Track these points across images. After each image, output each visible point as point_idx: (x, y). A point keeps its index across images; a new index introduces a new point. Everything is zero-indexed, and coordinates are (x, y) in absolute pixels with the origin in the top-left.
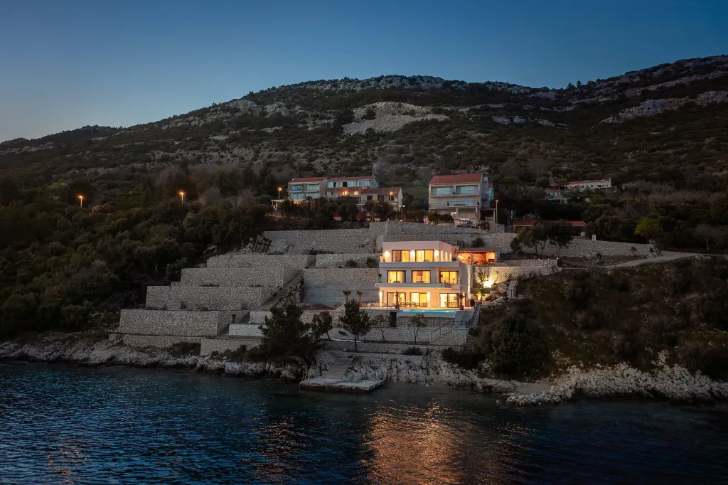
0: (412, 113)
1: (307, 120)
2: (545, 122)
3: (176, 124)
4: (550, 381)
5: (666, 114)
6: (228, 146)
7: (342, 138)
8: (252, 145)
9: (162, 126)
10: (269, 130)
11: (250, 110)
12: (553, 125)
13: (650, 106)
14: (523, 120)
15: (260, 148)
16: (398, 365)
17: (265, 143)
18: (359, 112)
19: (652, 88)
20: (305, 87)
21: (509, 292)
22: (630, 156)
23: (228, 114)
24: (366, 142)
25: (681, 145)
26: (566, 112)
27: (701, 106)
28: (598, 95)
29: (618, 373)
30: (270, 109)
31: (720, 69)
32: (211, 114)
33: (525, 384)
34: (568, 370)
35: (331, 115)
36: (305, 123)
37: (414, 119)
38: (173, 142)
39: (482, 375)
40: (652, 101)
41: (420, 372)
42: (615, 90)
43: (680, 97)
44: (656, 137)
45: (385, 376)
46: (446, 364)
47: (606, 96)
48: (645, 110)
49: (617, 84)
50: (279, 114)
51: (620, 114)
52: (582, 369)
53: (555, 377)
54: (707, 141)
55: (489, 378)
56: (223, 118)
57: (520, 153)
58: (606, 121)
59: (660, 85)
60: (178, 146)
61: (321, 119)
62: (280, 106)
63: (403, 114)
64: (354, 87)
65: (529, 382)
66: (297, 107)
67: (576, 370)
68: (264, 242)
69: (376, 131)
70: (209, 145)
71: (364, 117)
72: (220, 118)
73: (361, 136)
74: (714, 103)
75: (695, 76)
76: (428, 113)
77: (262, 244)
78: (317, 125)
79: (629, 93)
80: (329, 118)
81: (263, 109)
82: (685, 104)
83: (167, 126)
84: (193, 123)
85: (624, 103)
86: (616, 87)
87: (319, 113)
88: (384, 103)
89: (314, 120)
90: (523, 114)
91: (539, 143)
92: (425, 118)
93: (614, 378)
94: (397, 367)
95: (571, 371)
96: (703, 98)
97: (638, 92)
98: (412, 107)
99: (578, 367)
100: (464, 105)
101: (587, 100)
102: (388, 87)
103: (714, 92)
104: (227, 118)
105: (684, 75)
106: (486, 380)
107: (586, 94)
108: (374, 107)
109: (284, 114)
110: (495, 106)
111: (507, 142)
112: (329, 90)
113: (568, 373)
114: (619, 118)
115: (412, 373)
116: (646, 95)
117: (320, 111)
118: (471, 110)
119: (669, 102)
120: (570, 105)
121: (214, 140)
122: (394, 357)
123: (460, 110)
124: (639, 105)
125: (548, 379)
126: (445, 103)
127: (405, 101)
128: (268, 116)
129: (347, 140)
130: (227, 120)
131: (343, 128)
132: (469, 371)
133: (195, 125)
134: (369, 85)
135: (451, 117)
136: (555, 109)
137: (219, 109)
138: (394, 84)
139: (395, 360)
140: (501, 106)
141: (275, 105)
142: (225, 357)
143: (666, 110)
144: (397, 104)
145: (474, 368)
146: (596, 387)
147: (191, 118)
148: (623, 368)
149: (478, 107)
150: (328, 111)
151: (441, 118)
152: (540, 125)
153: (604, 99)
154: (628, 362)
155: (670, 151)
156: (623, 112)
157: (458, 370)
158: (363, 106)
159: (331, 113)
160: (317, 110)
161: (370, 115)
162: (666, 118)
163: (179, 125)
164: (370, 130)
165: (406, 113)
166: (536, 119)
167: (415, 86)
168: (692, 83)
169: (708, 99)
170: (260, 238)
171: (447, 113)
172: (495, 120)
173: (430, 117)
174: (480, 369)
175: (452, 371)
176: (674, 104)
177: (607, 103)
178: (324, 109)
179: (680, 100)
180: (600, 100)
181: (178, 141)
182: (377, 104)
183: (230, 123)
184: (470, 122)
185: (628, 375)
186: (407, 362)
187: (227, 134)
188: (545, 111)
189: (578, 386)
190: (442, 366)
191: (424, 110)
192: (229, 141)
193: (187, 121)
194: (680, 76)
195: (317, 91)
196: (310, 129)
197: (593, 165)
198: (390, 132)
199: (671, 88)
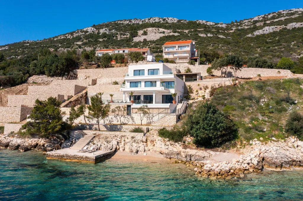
0: (164, 32)
1: (118, 36)
2: (221, 36)
3: (61, 38)
4: (237, 151)
5: (274, 33)
6: (82, 46)
7: (133, 43)
8: (93, 46)
9: (54, 39)
10: (101, 40)
11: (93, 31)
12: (225, 38)
13: (267, 30)
14: (212, 36)
15: (96, 47)
16: (126, 139)
17: (99, 45)
18: (140, 32)
19: (268, 22)
20: (118, 22)
21: (206, 94)
22: (259, 50)
23: (83, 33)
24: (143, 44)
25: (281, 45)
26: (230, 33)
27: (289, 29)
28: (244, 25)
29: (290, 145)
30: (102, 31)
31: (297, 14)
32: (76, 33)
33: (218, 153)
34: (251, 142)
35: (128, 34)
36: (117, 37)
37: (164, 35)
38: (58, 45)
39: (185, 147)
40: (268, 27)
41: (141, 144)
42: (252, 23)
43: (280, 25)
44: (270, 42)
45: (114, 147)
46: (160, 138)
47: (247, 26)
48: (265, 31)
49: (252, 21)
50: (105, 33)
51: (254, 33)
52: (262, 141)
53: (241, 148)
54: (293, 43)
55: (191, 148)
56: (81, 35)
57: (210, 48)
58: (248, 36)
59: (271, 21)
60: (60, 47)
61: (124, 35)
62: (106, 30)
63: (160, 33)
64: (139, 22)
65: (221, 151)
66: (114, 30)
67: (257, 142)
68: (74, 75)
69: (148, 40)
70: (74, 46)
71: (143, 34)
72: (80, 35)
73: (141, 42)
74: (295, 28)
75: (286, 17)
76: (170, 32)
77: (73, 76)
78: (122, 38)
79: (258, 24)
80: (127, 35)
81: (99, 31)
82: (282, 28)
83: (56, 39)
84: (68, 37)
85: (256, 28)
86: (252, 22)
87: (123, 33)
88: (151, 28)
89: (120, 36)
90: (212, 33)
91: (219, 45)
92: (169, 35)
93: (288, 148)
94: (125, 141)
95: (254, 143)
96: (290, 26)
97: (262, 24)
98: (164, 30)
99: (259, 140)
100: (186, 29)
101: (240, 28)
102: (154, 22)
103: (295, 23)
104: (83, 35)
105: (282, 17)
106: (188, 150)
107: (239, 25)
108: (147, 30)
109: (107, 33)
110: (200, 30)
111: (204, 44)
112: (128, 24)
113: (251, 145)
114: (253, 35)
115: (135, 145)
116: (265, 25)
117: (124, 32)
118: (189, 31)
119: (275, 28)
120: (232, 30)
121: (76, 44)
122: (123, 134)
123: (184, 31)
124: (262, 29)
125: (235, 149)
126: (178, 28)
127: (161, 27)
128: (101, 34)
129: (135, 44)
130: (82, 36)
131: (133, 39)
132: (177, 144)
133: (69, 38)
134: (146, 21)
135: (181, 34)
136: (226, 31)
137: (80, 31)
138: (156, 21)
139: (125, 136)
140: (202, 29)
141: (104, 29)
142: (16, 135)
143: (274, 31)
144: (157, 29)
145: (180, 141)
146: (276, 155)
147: (67, 35)
148: (293, 140)
149: (192, 30)
150: (127, 32)
151: (176, 34)
152: (219, 38)
153: (247, 27)
154: (296, 137)
155: (276, 48)
156: (255, 32)
157: (168, 143)
158: (142, 29)
159: (128, 33)
160: (122, 32)
161: (145, 33)
162: (274, 34)
163: (62, 38)
164: (145, 40)
165: (161, 33)
166: (218, 35)
167: (165, 22)
168: (285, 19)
169: (292, 26)
170: (71, 73)
171: (179, 32)
172: (200, 35)
173: (171, 34)
174: (184, 142)
175: (163, 144)
176: (278, 28)
177: (248, 29)
178: (125, 31)
179: (280, 27)
180: (245, 28)
181: (60, 44)
182: (148, 29)
183: (84, 37)
184: (189, 36)
185: (298, 146)
186: (133, 138)
187: (82, 41)
188: (221, 32)
189: (262, 155)
190: (157, 140)
191: (169, 31)
192: (83, 44)
193: (65, 36)
194: (280, 17)
195: (123, 24)
196: (119, 39)
197: (243, 53)
198: (154, 40)
199: (276, 22)
